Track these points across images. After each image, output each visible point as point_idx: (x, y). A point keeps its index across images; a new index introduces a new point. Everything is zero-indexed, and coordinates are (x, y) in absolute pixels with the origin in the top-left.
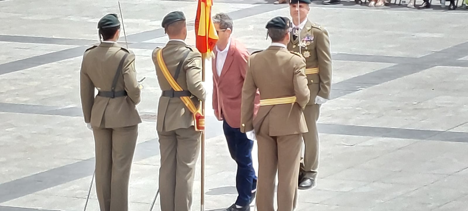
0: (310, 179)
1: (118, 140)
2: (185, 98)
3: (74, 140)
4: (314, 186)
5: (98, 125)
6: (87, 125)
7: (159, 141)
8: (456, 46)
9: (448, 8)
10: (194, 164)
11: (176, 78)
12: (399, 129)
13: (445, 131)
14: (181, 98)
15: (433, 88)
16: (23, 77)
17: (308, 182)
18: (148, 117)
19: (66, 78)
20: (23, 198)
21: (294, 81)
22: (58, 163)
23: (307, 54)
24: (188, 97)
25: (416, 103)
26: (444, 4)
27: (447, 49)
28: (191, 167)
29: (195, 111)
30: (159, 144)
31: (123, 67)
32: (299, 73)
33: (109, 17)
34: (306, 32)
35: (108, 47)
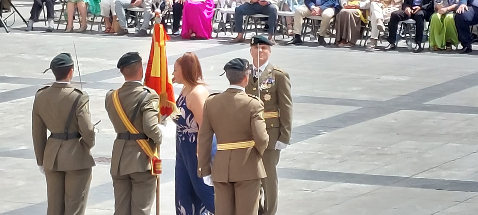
1: (70, 183)
2: (141, 141)
3: (25, 183)
5: (51, 168)
6: (40, 168)
7: (113, 185)
8: (422, 90)
9: (414, 51)
10: (150, 210)
11: (132, 121)
12: (362, 174)
13: (409, 177)
14: (137, 140)
15: (398, 133)
18: (103, 160)
19: (18, 118)
21: (252, 125)
23: (268, 97)
24: (145, 140)
25: (379, 148)
26: (411, 45)
27: (413, 93)
28: (145, 212)
29: (151, 154)
30: (113, 188)
31: (76, 108)
32: (258, 117)
33: (61, 57)
34: (267, 74)
35: (60, 88)
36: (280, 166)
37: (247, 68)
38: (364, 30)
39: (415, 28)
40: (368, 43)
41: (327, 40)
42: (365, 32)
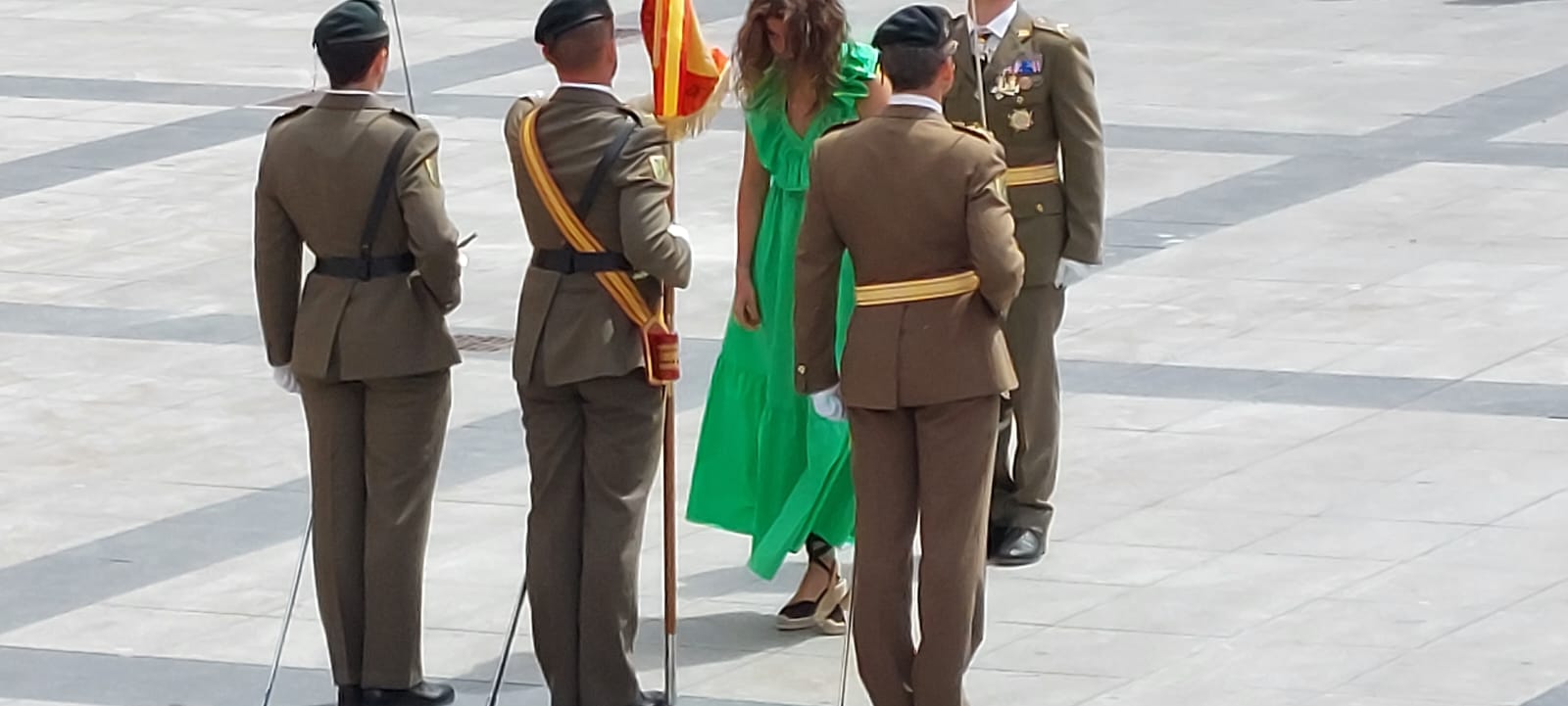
0: (1033, 532)
1: (381, 421)
2: (611, 275)
3: (227, 421)
4: (1044, 552)
5: (321, 370)
6: (276, 376)
7: (525, 420)
8: (1482, 95)
10: (643, 500)
11: (581, 211)
13: (1460, 380)
14: (599, 276)
15: (1414, 238)
16: (46, 212)
17: (1026, 541)
19: (188, 214)
20: (69, 620)
21: (969, 221)
22: (176, 502)
23: (1021, 120)
24: (623, 274)
27: (1455, 105)
28: (631, 508)
29: (645, 320)
30: (524, 432)
31: (401, 168)
32: (988, 196)
33: (348, 9)
34: (1015, 46)
35: (346, 109)
37: (947, 35)
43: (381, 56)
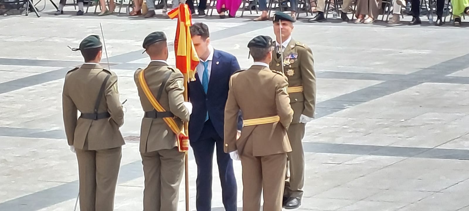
0: (297, 199)
1: (101, 162)
2: (168, 118)
3: (58, 163)
4: (300, 205)
5: (82, 147)
6: (71, 148)
7: (142, 162)
8: (444, 62)
9: (435, 24)
10: (179, 185)
11: (158, 99)
12: (386, 147)
13: (433, 148)
14: (164, 119)
15: (421, 105)
16: (7, 99)
17: (294, 201)
18: (132, 138)
19: (51, 100)
21: (276, 99)
22: (42, 187)
23: (291, 72)
24: (171, 118)
25: (403, 120)
26: (432, 19)
27: (435, 65)
28: (174, 188)
29: (178, 132)
30: (143, 166)
31: (105, 88)
32: (282, 92)
33: (90, 38)
34: (290, 50)
35: (89, 69)
36: (305, 140)
37: (270, 45)
38: (386, 5)
39: (435, 1)
40: (390, 18)
41: (350, 16)
42: (387, 8)
43: (100, 53)
